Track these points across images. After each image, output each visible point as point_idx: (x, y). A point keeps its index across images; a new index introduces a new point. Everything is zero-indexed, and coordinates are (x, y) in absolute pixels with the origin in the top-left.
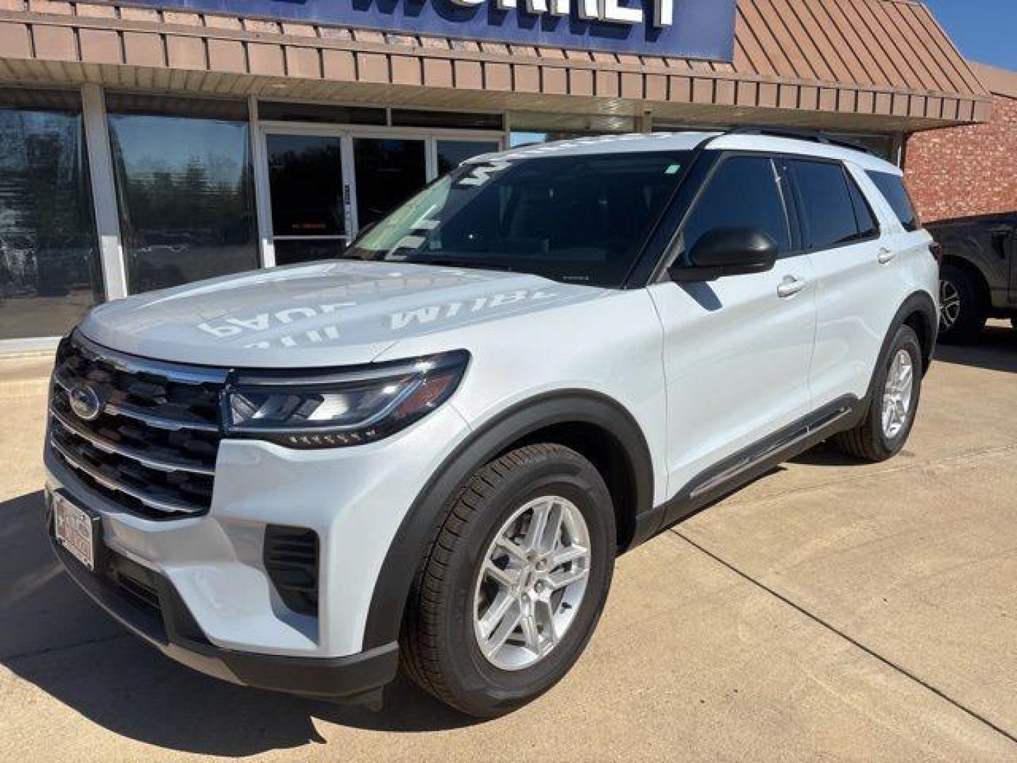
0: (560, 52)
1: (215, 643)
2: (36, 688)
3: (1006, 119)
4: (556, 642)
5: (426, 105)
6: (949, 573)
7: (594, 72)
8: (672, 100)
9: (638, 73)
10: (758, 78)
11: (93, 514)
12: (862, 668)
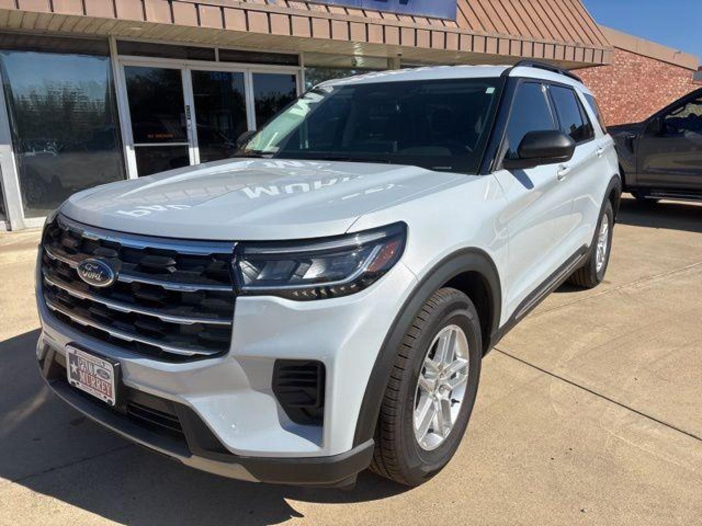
0: (343, 10)
1: (236, 453)
2: (55, 500)
3: (617, 62)
4: (452, 427)
5: (245, 47)
6: (666, 358)
7: (367, 25)
8: (418, 46)
9: (396, 27)
10: (472, 32)
11: (113, 362)
12: (643, 425)
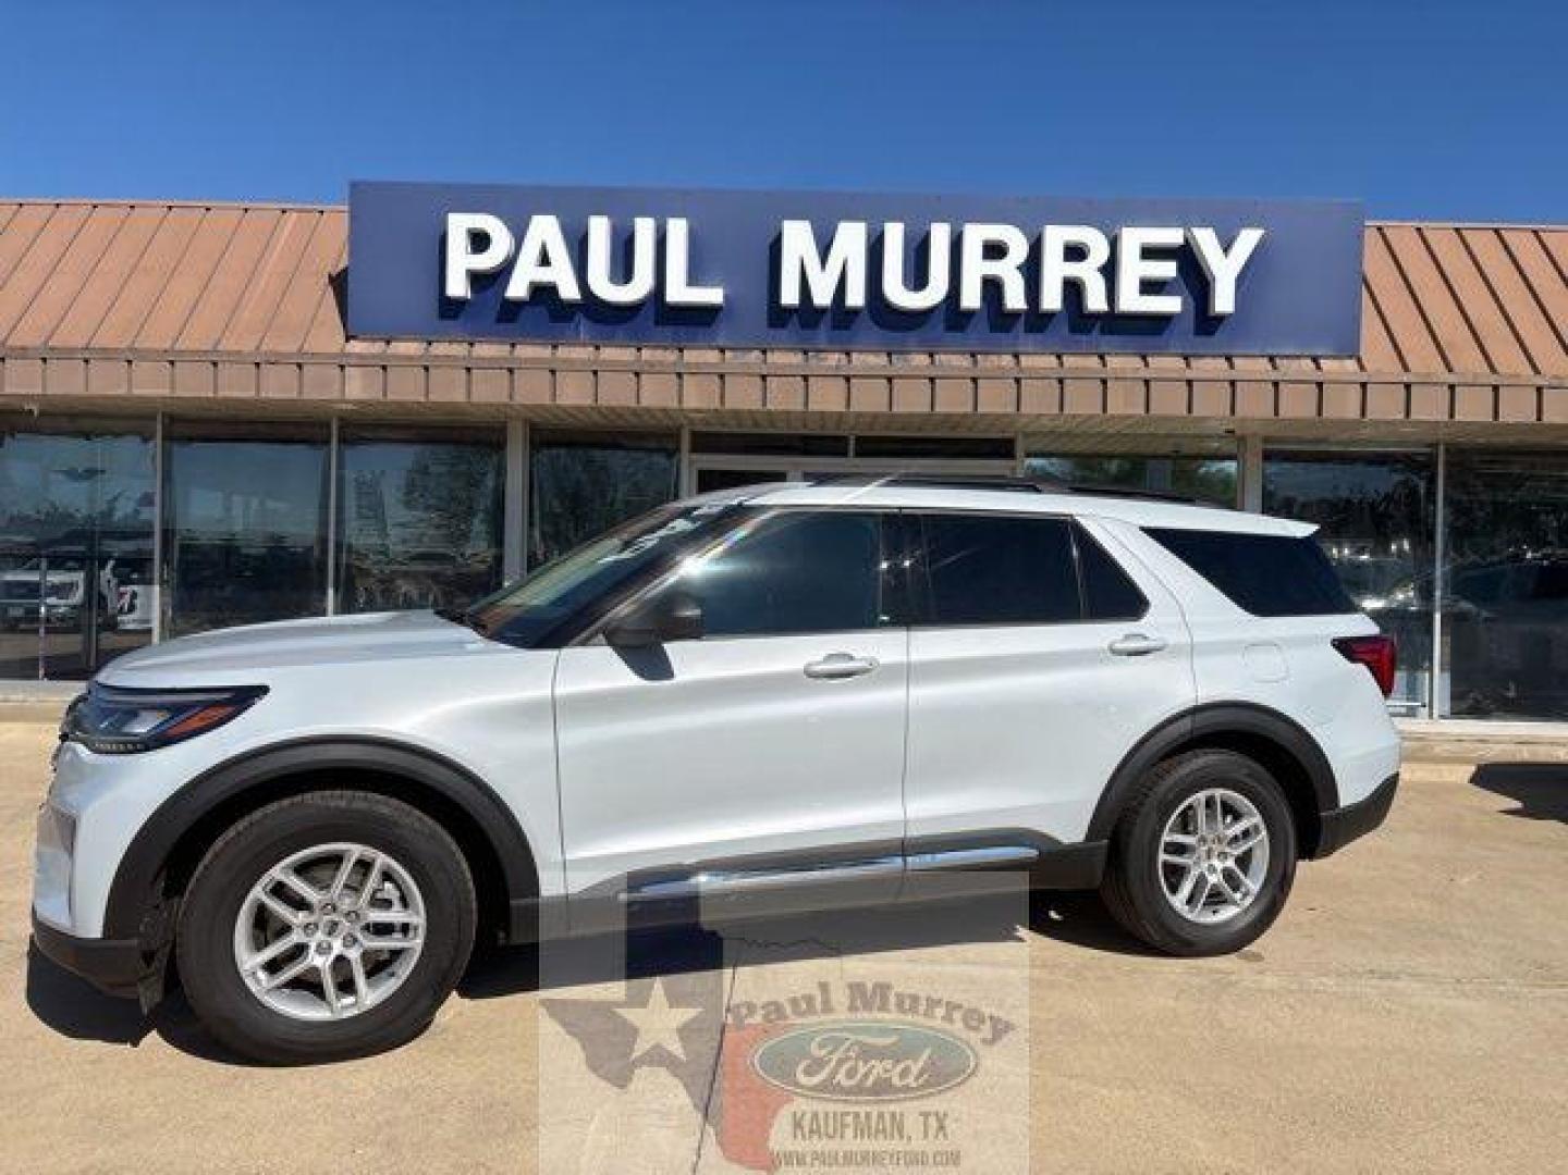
0: (1053, 359)
7: (1104, 382)
9: (1180, 380)
10: (1409, 378)
